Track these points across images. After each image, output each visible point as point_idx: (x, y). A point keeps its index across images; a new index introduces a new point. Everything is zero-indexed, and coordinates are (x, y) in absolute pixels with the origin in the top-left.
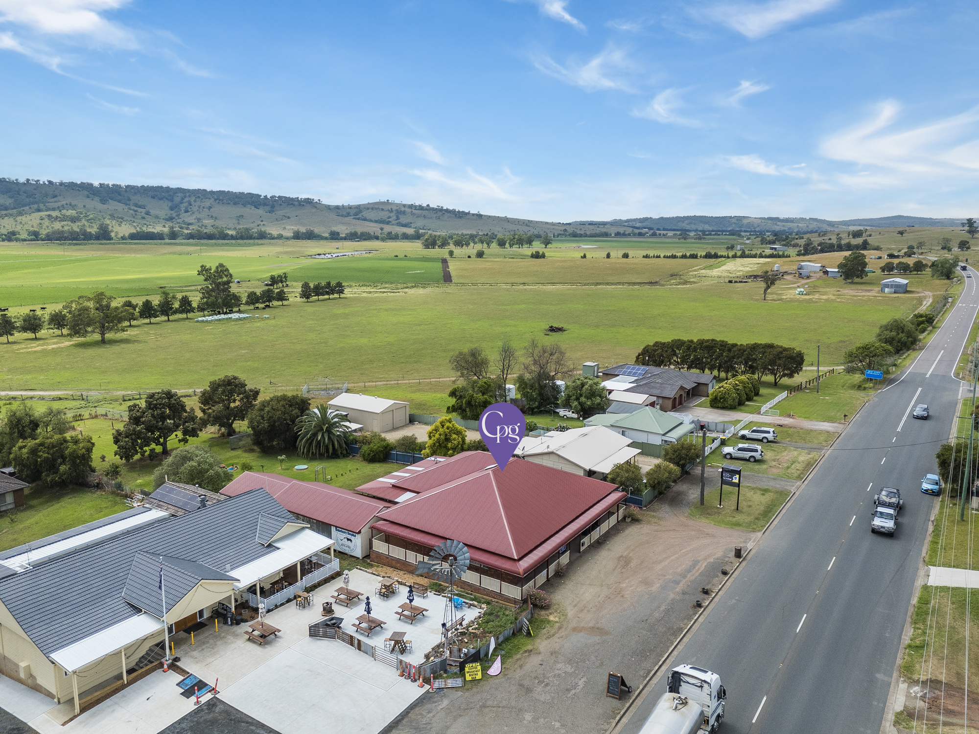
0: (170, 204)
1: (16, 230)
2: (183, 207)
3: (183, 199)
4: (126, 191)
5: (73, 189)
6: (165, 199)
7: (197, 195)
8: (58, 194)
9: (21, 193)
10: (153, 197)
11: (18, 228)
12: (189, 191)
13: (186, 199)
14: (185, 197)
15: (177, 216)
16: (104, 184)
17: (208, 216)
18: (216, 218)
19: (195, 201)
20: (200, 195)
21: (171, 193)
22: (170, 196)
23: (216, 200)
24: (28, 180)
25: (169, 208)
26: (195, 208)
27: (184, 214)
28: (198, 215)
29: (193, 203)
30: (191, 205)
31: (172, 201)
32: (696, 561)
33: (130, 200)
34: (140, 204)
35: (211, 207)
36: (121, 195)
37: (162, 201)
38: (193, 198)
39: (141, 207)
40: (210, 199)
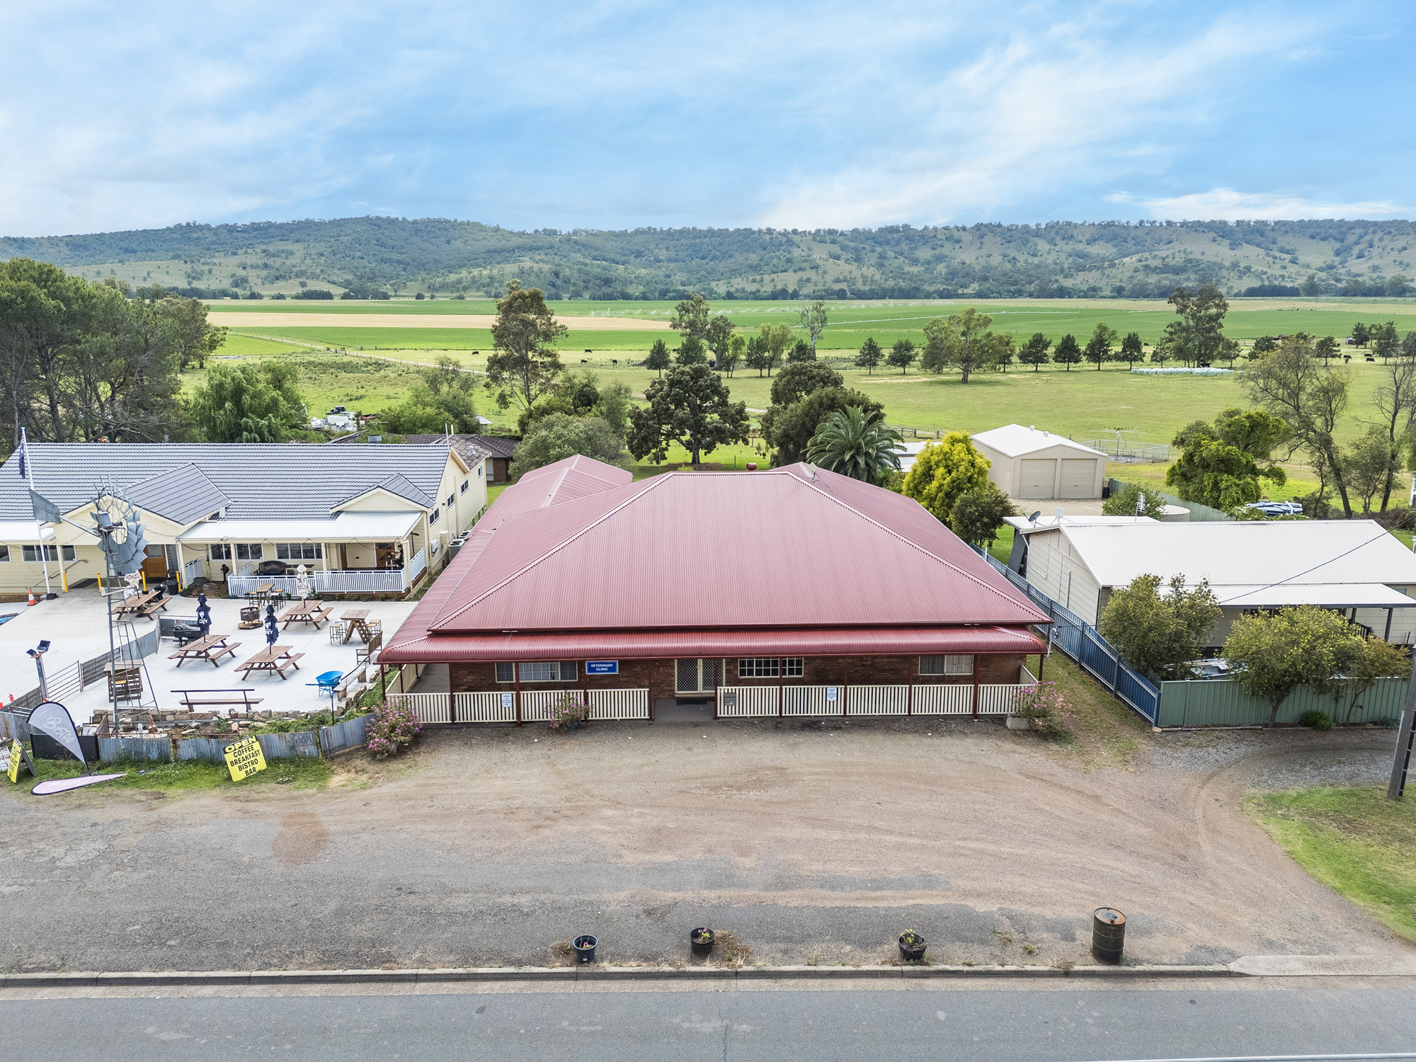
0: (1337, 245)
1: (1097, 285)
2: (1356, 251)
3: (1361, 237)
4: (1273, 230)
5: (1196, 231)
6: (1331, 239)
7: (1388, 230)
8: (1175, 239)
9: (1130, 239)
10: (1312, 237)
11: (1102, 284)
12: (1375, 224)
13: (1367, 238)
14: (1366, 233)
15: (1341, 263)
16: (1243, 222)
17: (1395, 261)
18: (1408, 265)
19: (1381, 240)
20: (1393, 230)
21: (1344, 230)
22: (1341, 233)
24: (1141, 222)
25: (1332, 253)
26: (1375, 251)
27: (1354, 261)
28: (1377, 262)
29: (1376, 243)
30: (1371, 246)
31: (1342, 241)
32: (928, 883)
33: (1274, 242)
34: (1288, 247)
35: (1405, 249)
36: (1262, 235)
37: (1326, 242)
38: (1379, 235)
39: (1287, 252)
40: (1409, 234)
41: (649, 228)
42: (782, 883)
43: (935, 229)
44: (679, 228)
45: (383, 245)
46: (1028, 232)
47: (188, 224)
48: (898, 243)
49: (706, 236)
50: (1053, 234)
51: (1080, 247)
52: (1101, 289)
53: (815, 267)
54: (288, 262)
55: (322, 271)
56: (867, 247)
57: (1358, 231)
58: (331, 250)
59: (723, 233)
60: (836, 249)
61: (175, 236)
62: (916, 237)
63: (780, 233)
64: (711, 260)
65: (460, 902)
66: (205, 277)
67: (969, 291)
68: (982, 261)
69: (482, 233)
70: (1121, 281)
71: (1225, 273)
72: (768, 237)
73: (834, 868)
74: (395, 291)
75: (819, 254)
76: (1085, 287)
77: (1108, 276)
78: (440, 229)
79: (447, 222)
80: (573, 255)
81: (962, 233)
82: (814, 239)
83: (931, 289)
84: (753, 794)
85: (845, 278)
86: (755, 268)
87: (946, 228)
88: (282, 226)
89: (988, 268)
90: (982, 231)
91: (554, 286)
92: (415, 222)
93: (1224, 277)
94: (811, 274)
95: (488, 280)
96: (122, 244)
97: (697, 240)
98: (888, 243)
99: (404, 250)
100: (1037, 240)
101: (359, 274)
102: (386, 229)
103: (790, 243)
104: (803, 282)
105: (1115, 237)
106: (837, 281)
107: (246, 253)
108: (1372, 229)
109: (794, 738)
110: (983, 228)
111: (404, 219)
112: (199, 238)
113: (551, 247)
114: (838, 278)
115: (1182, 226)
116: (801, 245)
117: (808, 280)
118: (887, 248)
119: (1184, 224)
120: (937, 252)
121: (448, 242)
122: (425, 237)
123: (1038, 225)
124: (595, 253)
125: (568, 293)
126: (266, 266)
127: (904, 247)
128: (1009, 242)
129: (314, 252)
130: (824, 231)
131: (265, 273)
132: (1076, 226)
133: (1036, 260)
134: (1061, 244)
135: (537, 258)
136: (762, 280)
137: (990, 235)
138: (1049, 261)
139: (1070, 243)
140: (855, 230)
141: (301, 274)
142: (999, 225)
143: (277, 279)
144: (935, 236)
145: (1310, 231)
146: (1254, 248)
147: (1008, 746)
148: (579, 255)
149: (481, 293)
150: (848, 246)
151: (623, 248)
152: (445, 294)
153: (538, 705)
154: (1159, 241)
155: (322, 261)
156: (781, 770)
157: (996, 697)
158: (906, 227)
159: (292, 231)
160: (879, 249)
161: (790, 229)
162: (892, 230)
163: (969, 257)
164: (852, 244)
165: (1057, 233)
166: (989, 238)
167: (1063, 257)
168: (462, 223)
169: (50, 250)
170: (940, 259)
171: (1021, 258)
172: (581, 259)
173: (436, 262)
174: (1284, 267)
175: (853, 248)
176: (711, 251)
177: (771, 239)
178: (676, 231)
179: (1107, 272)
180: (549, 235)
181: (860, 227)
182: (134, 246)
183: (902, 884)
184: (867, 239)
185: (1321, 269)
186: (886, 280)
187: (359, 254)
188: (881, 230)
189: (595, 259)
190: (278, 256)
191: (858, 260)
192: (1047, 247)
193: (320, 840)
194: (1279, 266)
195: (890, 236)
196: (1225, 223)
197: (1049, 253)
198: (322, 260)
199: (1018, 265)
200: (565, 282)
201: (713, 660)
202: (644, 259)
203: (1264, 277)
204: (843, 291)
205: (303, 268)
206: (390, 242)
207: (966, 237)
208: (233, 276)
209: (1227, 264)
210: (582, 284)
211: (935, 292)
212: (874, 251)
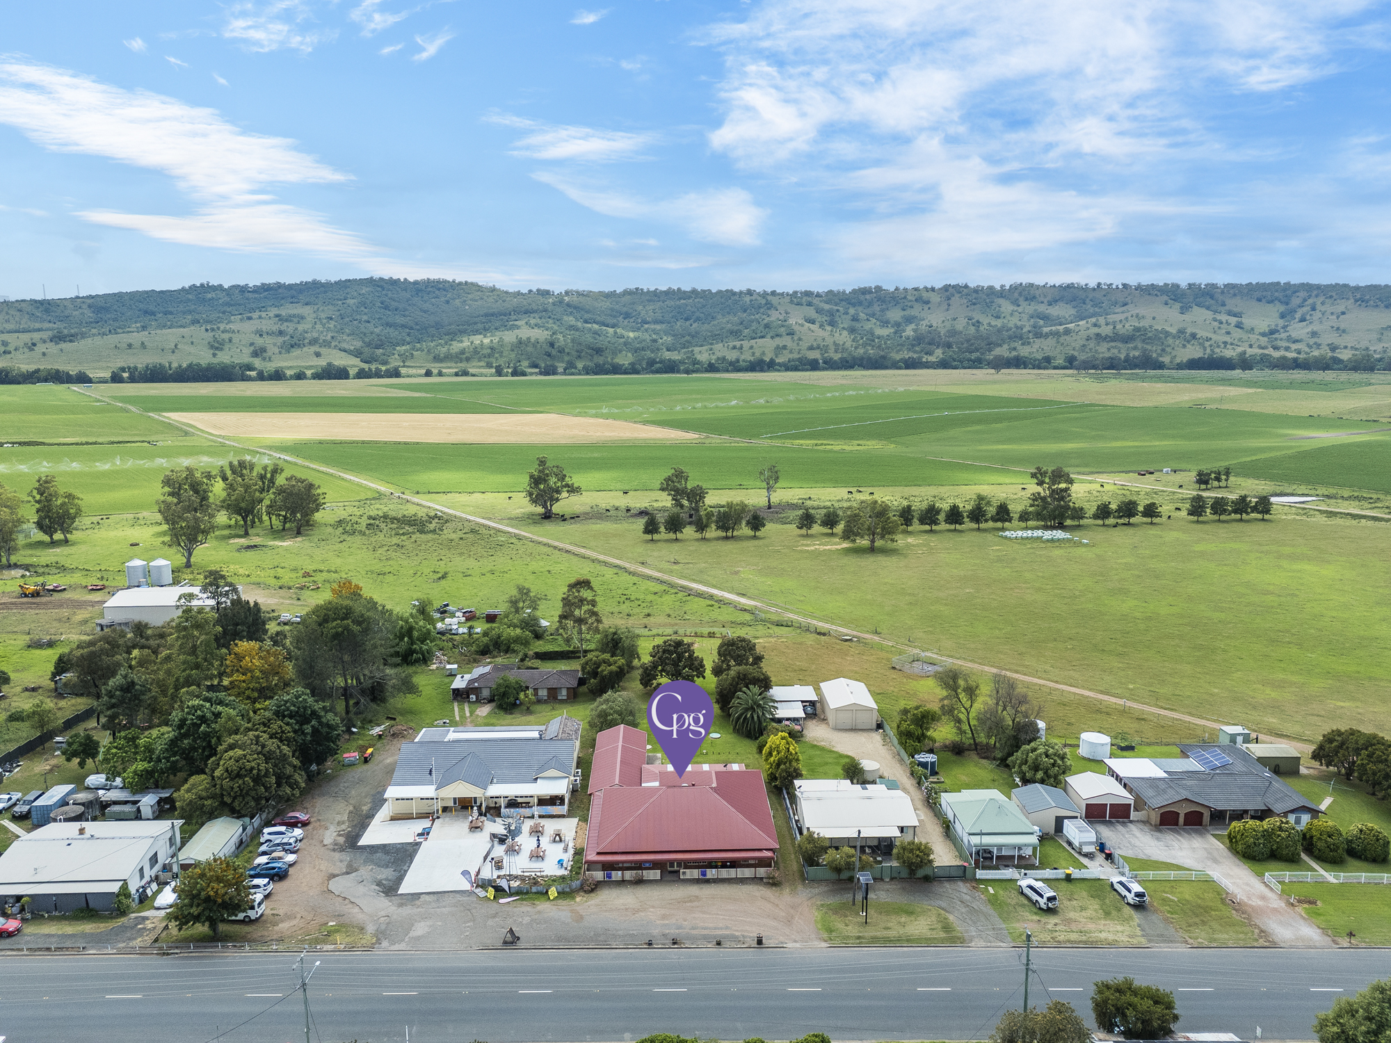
0: (1282, 308)
1: (1051, 355)
2: (1298, 316)
3: (1305, 300)
4: (1223, 292)
5: (1150, 294)
6: (1276, 302)
7: (1330, 293)
8: (1129, 303)
9: (1088, 301)
10: (1259, 300)
11: (1056, 352)
12: (1318, 287)
13: (1310, 301)
14: (1310, 297)
15: (1283, 328)
16: (1194, 284)
17: (1333, 327)
18: (1344, 331)
19: (1323, 303)
20: (1334, 294)
21: (1289, 292)
22: (1287, 295)
23: (1356, 301)
24: (1099, 284)
25: (1277, 315)
26: (1317, 315)
27: (1296, 325)
28: (1315, 327)
29: (1319, 306)
30: (1314, 309)
31: (1287, 304)
32: (727, 928)
33: (1223, 305)
34: (1236, 310)
35: (1343, 313)
36: (1212, 297)
37: (1271, 305)
38: (1322, 299)
39: (1235, 315)
40: (1348, 299)
41: (637, 289)
42: (693, 928)
43: (905, 290)
44: (664, 288)
45: (386, 308)
46: (993, 293)
47: (202, 285)
48: (870, 304)
49: (690, 298)
50: (1016, 295)
51: (1042, 308)
52: (1054, 358)
53: (791, 333)
54: (301, 327)
55: (332, 337)
56: (841, 309)
57: (1302, 294)
58: (338, 313)
59: (706, 294)
60: (811, 313)
61: (190, 297)
62: (888, 299)
63: (759, 294)
64: (695, 322)
65: (621, 933)
66: (227, 347)
67: (932, 359)
68: (948, 324)
69: (479, 293)
70: (1074, 349)
71: (1170, 341)
72: (747, 299)
73: (706, 925)
74: (404, 362)
75: (796, 319)
76: (1039, 356)
77: (1062, 344)
78: (439, 289)
79: (446, 282)
80: (565, 318)
81: (931, 294)
82: (791, 302)
83: (898, 357)
84: (689, 904)
85: (819, 345)
86: (736, 334)
87: (916, 289)
88: (291, 287)
89: (953, 333)
90: (950, 292)
91: (549, 355)
92: (416, 283)
93: (1169, 346)
94: (786, 341)
95: (489, 351)
96: (141, 306)
97: (682, 301)
98: (860, 303)
99: (407, 313)
100: (1001, 301)
101: (367, 340)
102: (389, 290)
103: (769, 306)
104: (779, 349)
105: (1074, 299)
106: (811, 348)
107: (260, 317)
108: (1315, 292)
109: (702, 886)
110: (950, 289)
111: (405, 279)
112: (213, 298)
113: (546, 311)
114: (812, 345)
115: (1136, 289)
116: (779, 307)
117: (785, 347)
118: (860, 309)
119: (1139, 288)
120: (908, 312)
121: (448, 302)
122: (426, 298)
123: (1002, 286)
124: (587, 316)
125: (563, 362)
126: (281, 333)
127: (876, 308)
128: (974, 304)
129: (323, 316)
130: (801, 293)
131: (280, 340)
132: (1038, 287)
133: (999, 323)
134: (1023, 304)
135: (533, 321)
136: (741, 348)
137: (957, 295)
138: (1011, 325)
139: (1033, 303)
140: (831, 292)
141: (314, 342)
142: (966, 286)
143: (292, 346)
144: (905, 298)
145: (1258, 294)
146: (1204, 311)
147: (761, 888)
148: (571, 318)
149: (482, 364)
150: (823, 310)
151: (612, 310)
152: (449, 365)
153: (629, 875)
154: (1115, 304)
155: (331, 326)
156: (697, 897)
157: (762, 872)
158: (878, 288)
159: (301, 291)
160: (852, 311)
161: (769, 290)
162: (865, 291)
163: (936, 320)
164: (827, 307)
165: (1020, 294)
166: (956, 300)
167: (1025, 317)
168: (460, 284)
169: (74, 313)
170: (909, 320)
171: (985, 320)
172: (574, 323)
173: (438, 326)
174: (1228, 333)
175: (828, 311)
176: (694, 312)
177: (751, 301)
178: (662, 292)
179: (1061, 340)
180: (542, 295)
181: (835, 289)
182: (152, 308)
183: (721, 929)
184: (842, 300)
185: (1263, 335)
186: (856, 348)
187: (365, 318)
188: (854, 291)
189: (586, 322)
190: (291, 321)
191: (832, 323)
192: (1011, 308)
193: (582, 917)
194: (1224, 331)
195: (862, 298)
196: (1177, 286)
197: (1012, 315)
198: (332, 324)
199: (982, 328)
200: (560, 352)
201: (680, 863)
202: (632, 320)
203: (1207, 344)
204: (816, 361)
205: (315, 335)
206: (394, 304)
207: (935, 298)
208: (252, 344)
209: (1173, 330)
210: (574, 353)
211: (901, 360)
212: (847, 313)
